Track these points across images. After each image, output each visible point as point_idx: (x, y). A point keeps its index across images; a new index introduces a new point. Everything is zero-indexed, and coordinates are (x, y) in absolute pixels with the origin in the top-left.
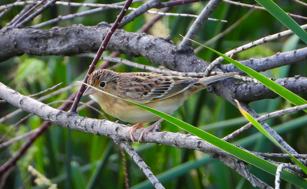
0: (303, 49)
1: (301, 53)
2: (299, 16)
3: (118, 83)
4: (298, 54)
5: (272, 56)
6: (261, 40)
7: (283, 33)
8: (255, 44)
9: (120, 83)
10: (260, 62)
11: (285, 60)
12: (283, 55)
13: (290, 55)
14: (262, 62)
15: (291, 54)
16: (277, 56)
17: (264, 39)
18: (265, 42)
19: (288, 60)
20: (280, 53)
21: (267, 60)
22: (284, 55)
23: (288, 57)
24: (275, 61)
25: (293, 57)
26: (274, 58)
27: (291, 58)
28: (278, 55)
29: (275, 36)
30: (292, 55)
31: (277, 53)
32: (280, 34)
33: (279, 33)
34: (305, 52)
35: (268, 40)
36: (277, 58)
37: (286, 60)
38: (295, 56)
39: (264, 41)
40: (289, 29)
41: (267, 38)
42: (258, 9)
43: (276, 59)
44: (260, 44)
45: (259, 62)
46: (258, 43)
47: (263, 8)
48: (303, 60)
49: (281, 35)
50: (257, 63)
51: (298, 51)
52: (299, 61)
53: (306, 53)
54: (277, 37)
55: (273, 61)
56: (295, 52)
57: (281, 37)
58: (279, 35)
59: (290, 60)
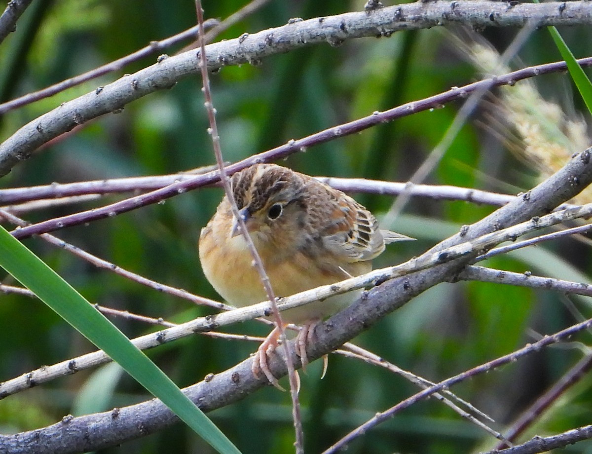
0: (137, 406)
1: (132, 419)
2: (126, 314)
3: (309, 208)
4: (123, 420)
5: (50, 427)
6: (22, 380)
7: (83, 360)
8: (4, 391)
9: (313, 210)
10: (17, 442)
11: (87, 437)
12: (81, 424)
13: (102, 422)
14: (22, 442)
15: (104, 419)
16: (65, 427)
17: (30, 377)
18: (32, 384)
19: (95, 438)
20: (72, 418)
21: (37, 437)
22: (85, 423)
23: (96, 429)
24: (59, 441)
25: (109, 428)
26: (54, 432)
27: (104, 430)
28: (68, 421)
29: (61, 367)
30: (106, 421)
31: (65, 418)
32: (74, 363)
33: (72, 360)
34: (144, 414)
35: (39, 379)
36: (64, 431)
37: (91, 436)
38: (116, 425)
39: (28, 381)
40: (99, 350)
41: (39, 374)
42: (10, 293)
43: (62, 434)
44: (18, 390)
45: (13, 442)
46: (11, 387)
47: (27, 291)
48: (136, 437)
49: (76, 365)
50: (9, 445)
51: (124, 411)
52: (125, 440)
53: (145, 419)
54: (65, 371)
55: (53, 439)
56: (115, 416)
57: (76, 371)
58: (71, 366)
59: (101, 437)
